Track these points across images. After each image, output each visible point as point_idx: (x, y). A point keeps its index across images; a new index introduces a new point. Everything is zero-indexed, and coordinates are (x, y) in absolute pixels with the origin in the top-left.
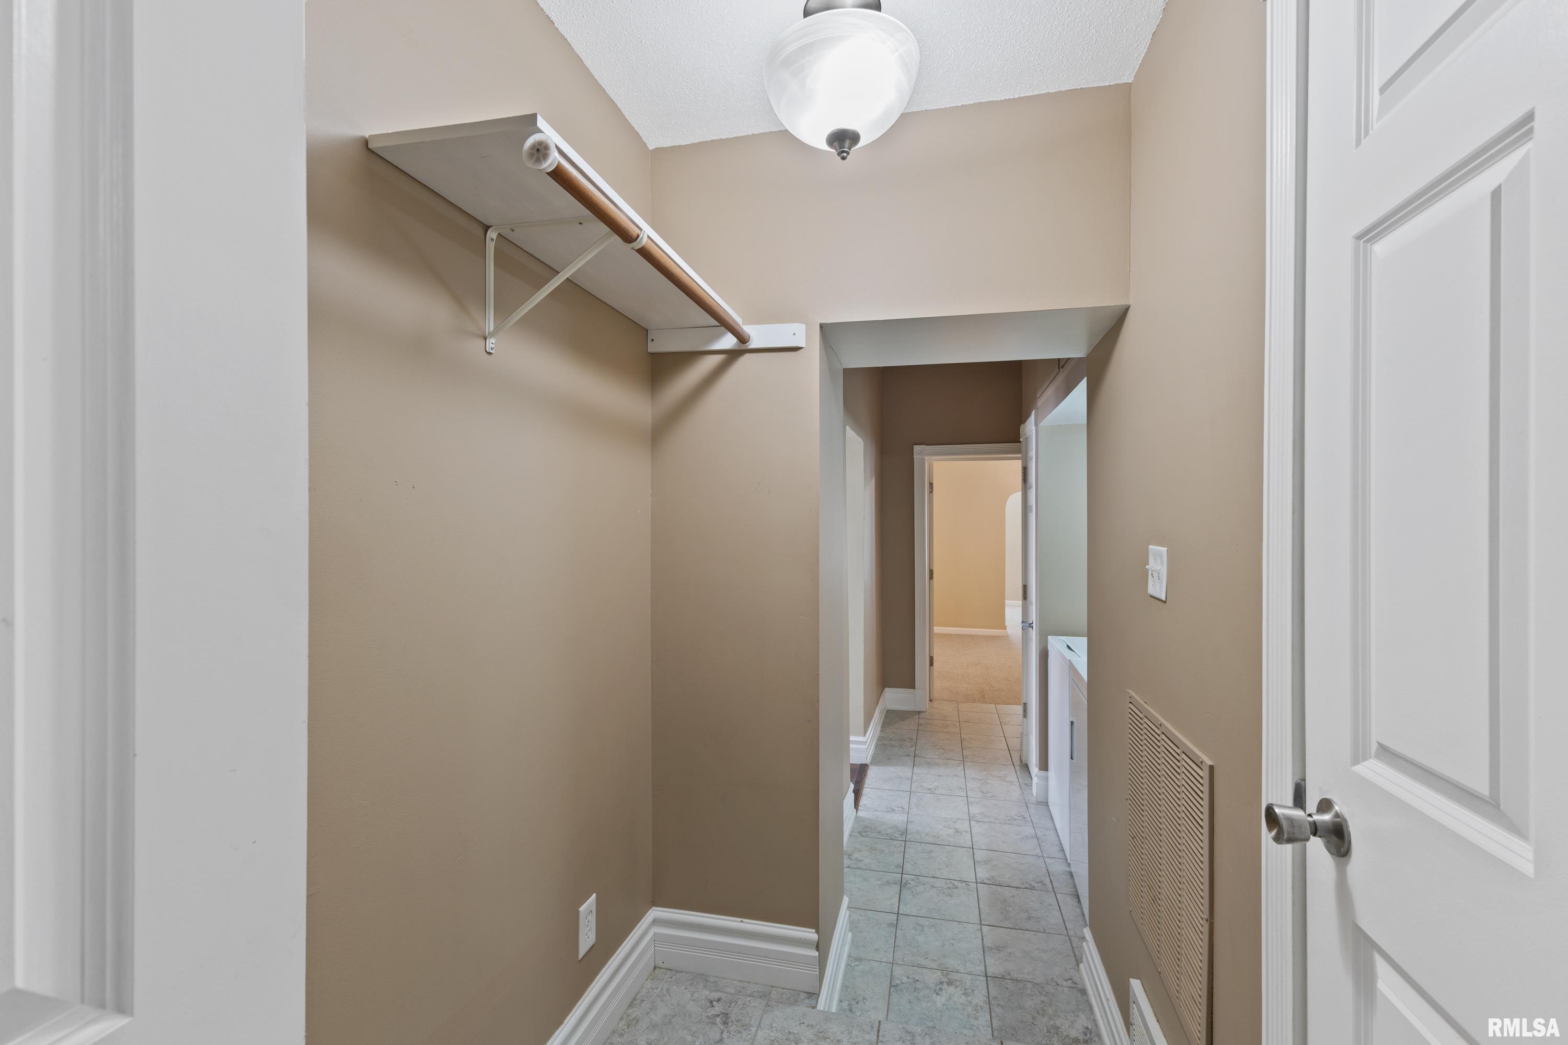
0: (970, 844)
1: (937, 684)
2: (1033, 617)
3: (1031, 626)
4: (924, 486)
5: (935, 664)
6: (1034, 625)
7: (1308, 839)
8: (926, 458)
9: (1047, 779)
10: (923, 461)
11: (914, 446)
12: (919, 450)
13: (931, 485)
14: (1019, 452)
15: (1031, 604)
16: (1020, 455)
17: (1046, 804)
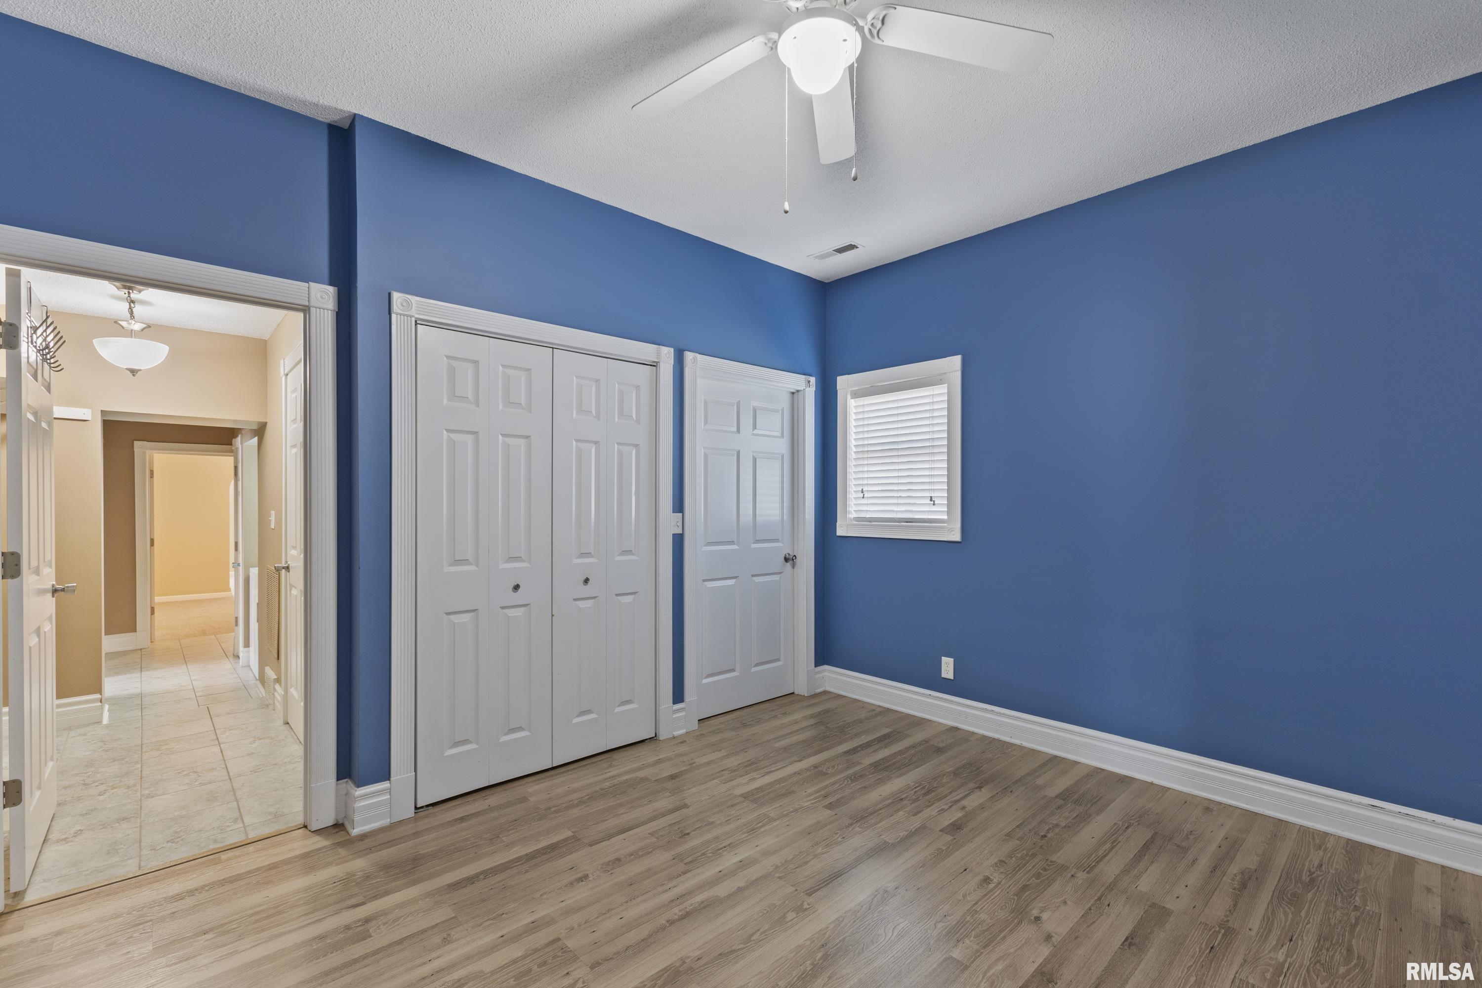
0: (191, 687)
1: (158, 634)
2: (241, 561)
3: (239, 565)
4: (145, 473)
5: (156, 614)
6: (241, 564)
7: (281, 570)
8: (147, 451)
9: (249, 652)
10: (144, 453)
11: (135, 442)
12: (140, 445)
13: (152, 472)
14: (232, 451)
15: (240, 553)
16: (233, 454)
17: (249, 666)
